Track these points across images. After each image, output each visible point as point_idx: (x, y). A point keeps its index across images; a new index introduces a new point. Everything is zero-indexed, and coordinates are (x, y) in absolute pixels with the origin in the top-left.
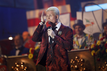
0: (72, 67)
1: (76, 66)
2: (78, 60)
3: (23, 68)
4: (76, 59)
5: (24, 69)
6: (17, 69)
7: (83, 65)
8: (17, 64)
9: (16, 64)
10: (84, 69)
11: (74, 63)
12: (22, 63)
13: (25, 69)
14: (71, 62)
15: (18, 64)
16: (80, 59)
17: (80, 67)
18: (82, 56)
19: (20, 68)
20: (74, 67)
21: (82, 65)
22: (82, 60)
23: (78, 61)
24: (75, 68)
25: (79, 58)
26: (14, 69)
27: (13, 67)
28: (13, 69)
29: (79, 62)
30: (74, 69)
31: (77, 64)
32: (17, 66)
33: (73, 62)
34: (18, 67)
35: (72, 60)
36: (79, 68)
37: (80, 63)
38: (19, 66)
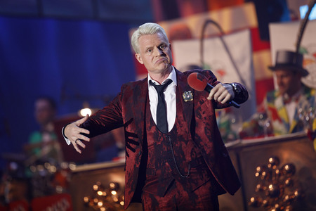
0: (261, 190)
1: (271, 187)
2: (275, 167)
3: (116, 200)
4: (269, 166)
5: (118, 202)
6: (100, 204)
7: (291, 182)
8: (99, 190)
9: (96, 187)
10: (296, 193)
11: (265, 176)
12: (112, 186)
13: (122, 203)
14: (257, 174)
15: (101, 188)
16: (281, 166)
17: (284, 189)
18: (287, 155)
19: (109, 199)
20: (265, 188)
21: (287, 182)
22: (287, 167)
23: (277, 172)
24: (269, 191)
25: (277, 161)
26: (91, 204)
27: (86, 199)
28: (86, 204)
29: (280, 175)
30: (267, 194)
31: (274, 178)
32: (100, 193)
33: (260, 173)
34: (102, 196)
35: (258, 169)
36: (281, 190)
37: (282, 178)
38: (105, 194)
